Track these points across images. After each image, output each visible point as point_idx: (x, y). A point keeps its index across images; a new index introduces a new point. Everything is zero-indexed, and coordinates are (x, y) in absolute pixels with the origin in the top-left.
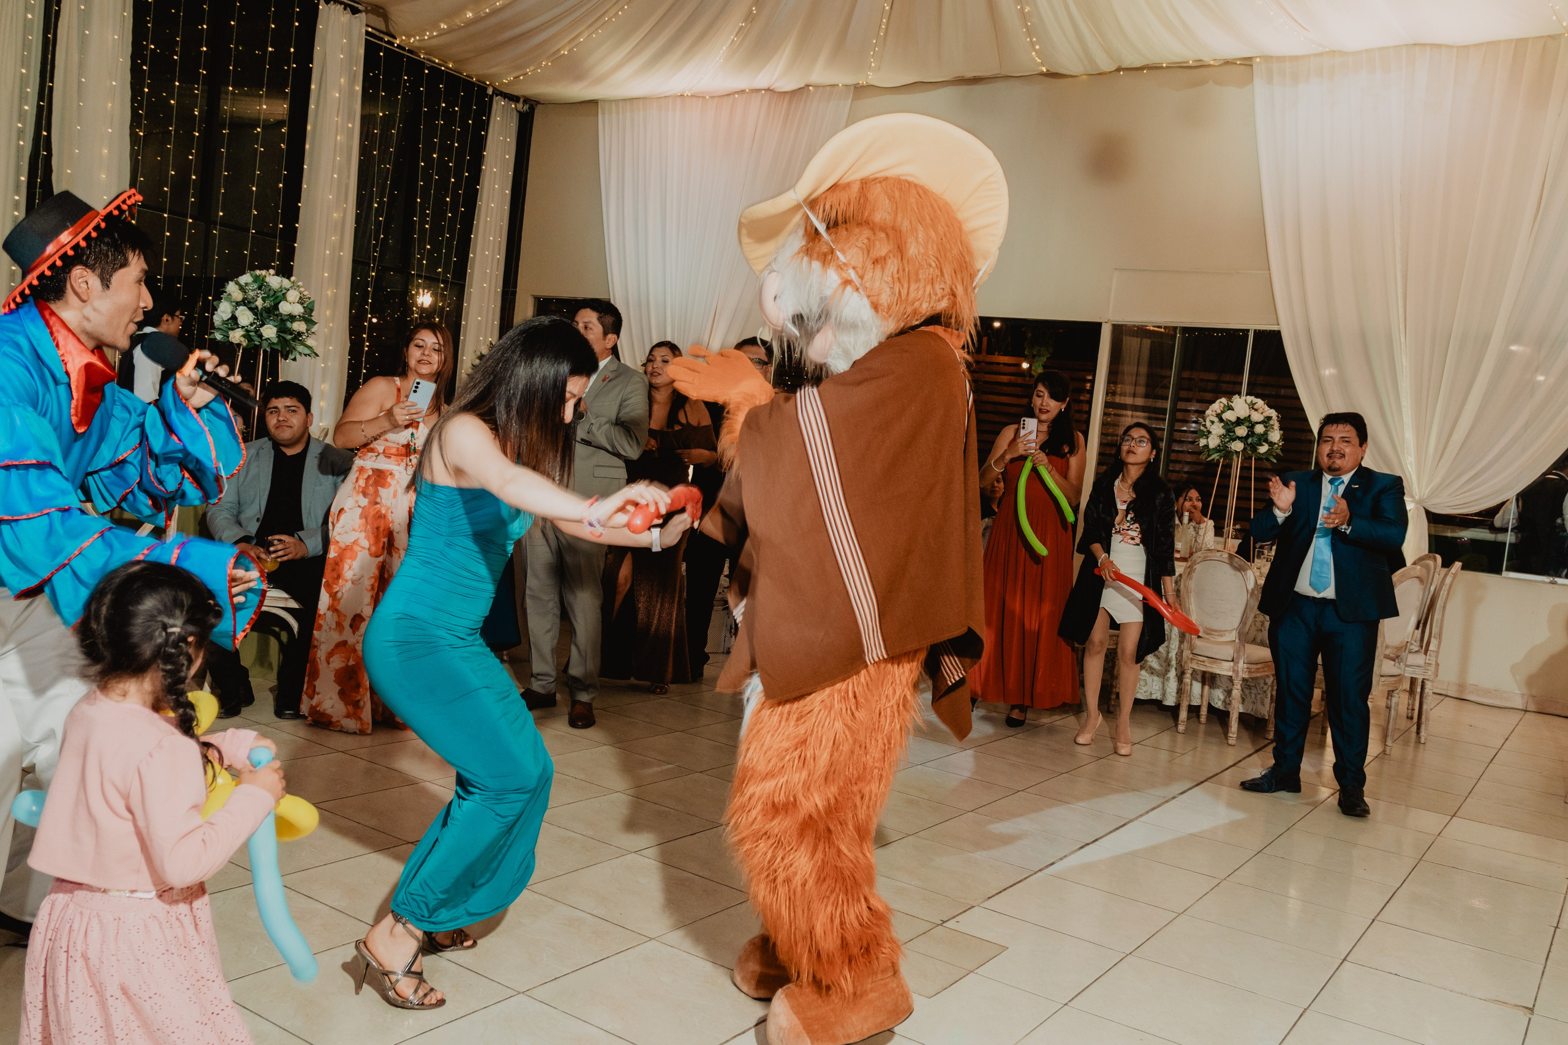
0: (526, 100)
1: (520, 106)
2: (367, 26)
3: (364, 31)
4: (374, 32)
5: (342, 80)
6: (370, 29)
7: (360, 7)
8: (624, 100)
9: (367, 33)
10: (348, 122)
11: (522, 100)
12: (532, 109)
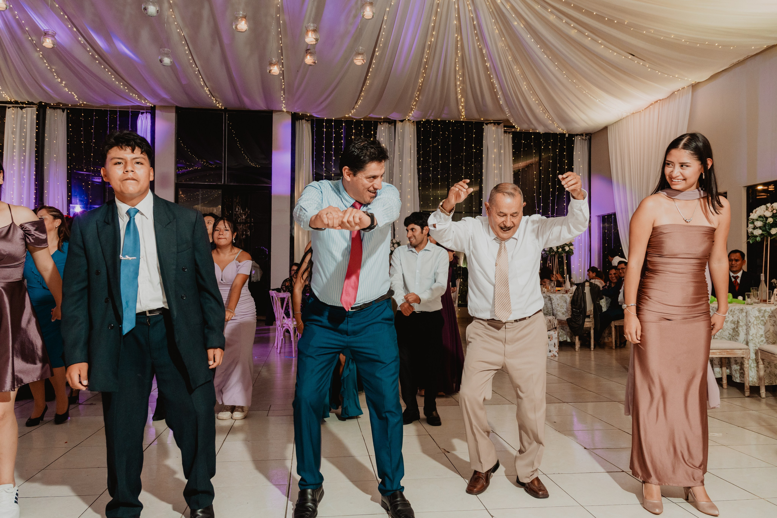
0: (587, 134)
1: (584, 137)
2: (504, 127)
3: (503, 130)
4: (507, 129)
5: (495, 150)
6: (506, 128)
7: (501, 122)
8: (615, 123)
9: (504, 129)
10: (499, 165)
11: (584, 134)
12: (591, 137)
